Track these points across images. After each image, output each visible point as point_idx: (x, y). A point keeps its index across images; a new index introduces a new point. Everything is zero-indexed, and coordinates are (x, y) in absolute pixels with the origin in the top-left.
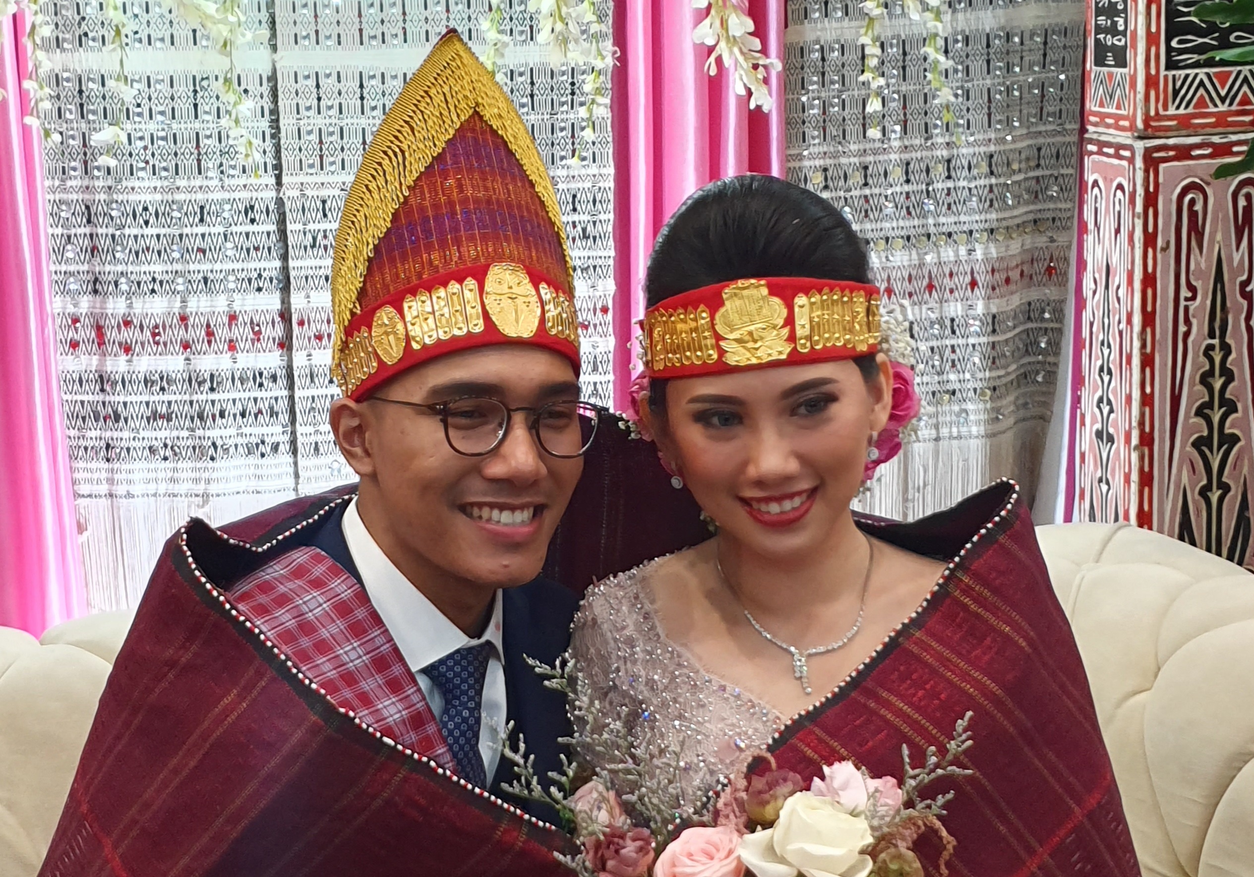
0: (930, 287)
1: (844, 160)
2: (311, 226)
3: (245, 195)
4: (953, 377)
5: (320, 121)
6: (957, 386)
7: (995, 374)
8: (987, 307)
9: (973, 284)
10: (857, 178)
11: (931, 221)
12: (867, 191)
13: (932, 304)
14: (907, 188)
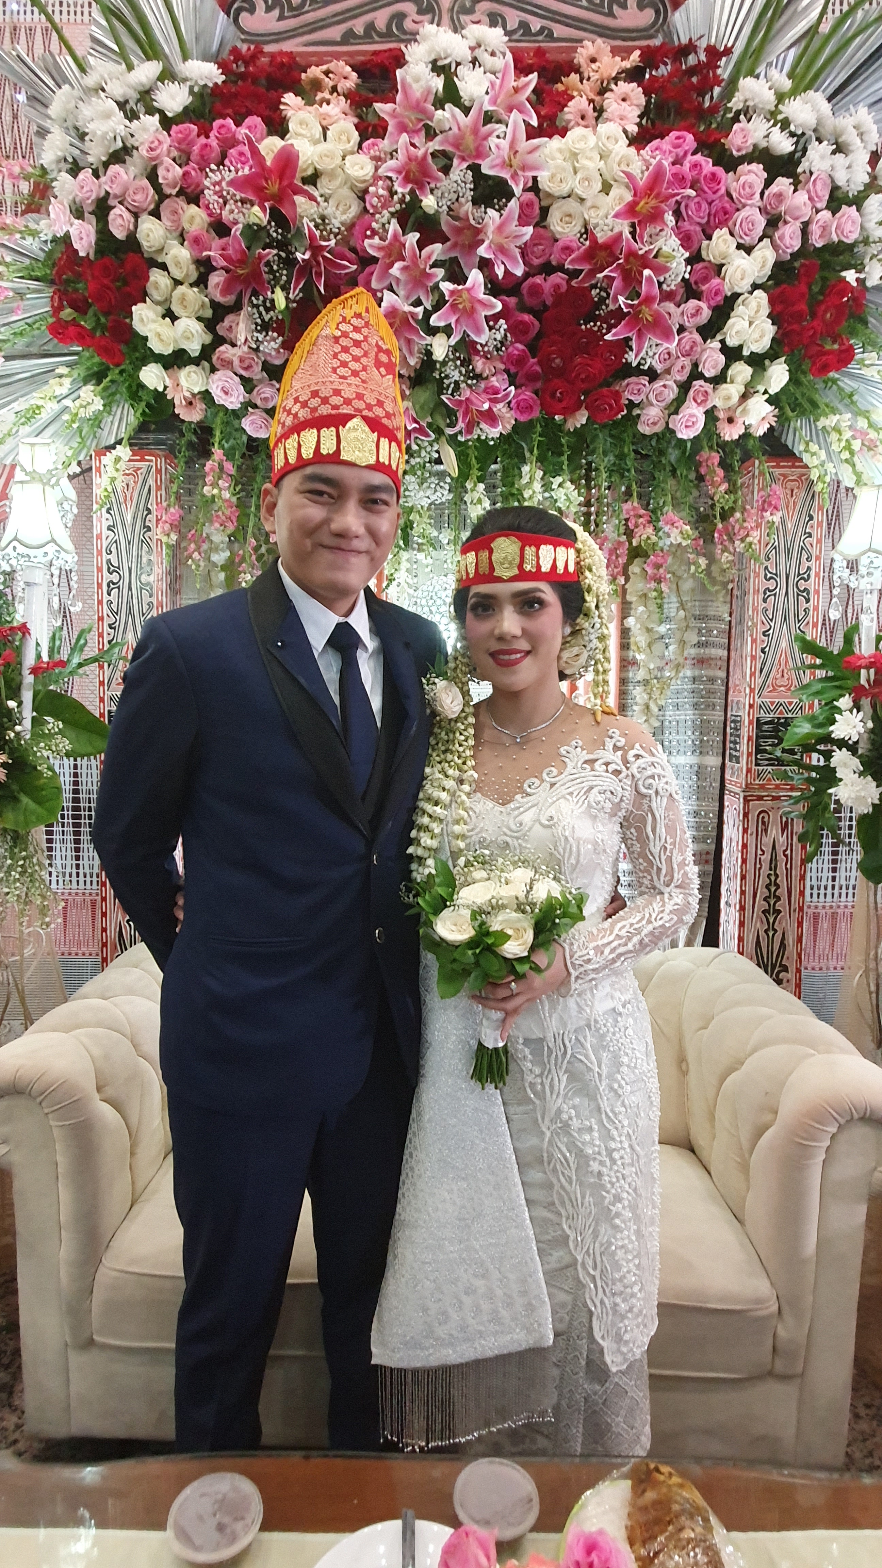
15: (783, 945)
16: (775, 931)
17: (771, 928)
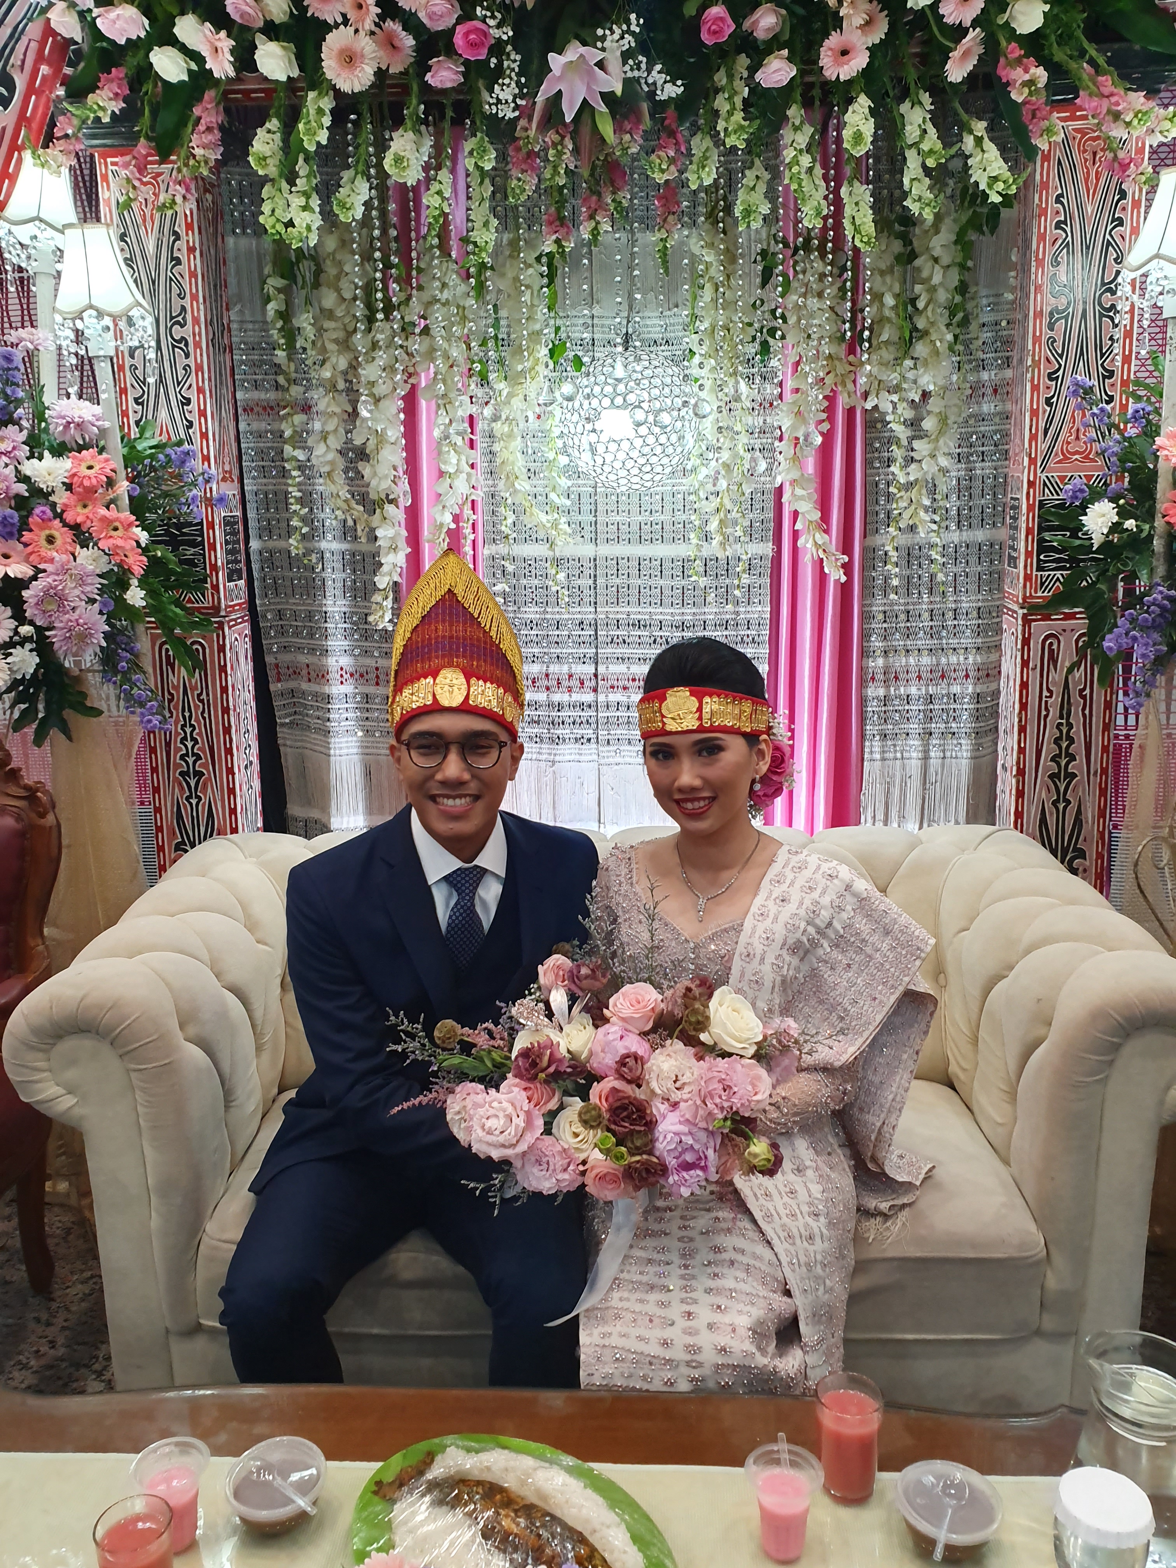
0: (943, 677)
1: (896, 608)
2: (611, 633)
3: (579, 616)
4: (954, 725)
5: (618, 581)
6: (956, 730)
7: (977, 725)
8: (974, 689)
9: (967, 676)
10: (903, 617)
11: (944, 641)
12: (909, 624)
13: (943, 686)
14: (931, 623)
15: (1078, 822)
16: (1068, 802)
17: (1061, 799)
